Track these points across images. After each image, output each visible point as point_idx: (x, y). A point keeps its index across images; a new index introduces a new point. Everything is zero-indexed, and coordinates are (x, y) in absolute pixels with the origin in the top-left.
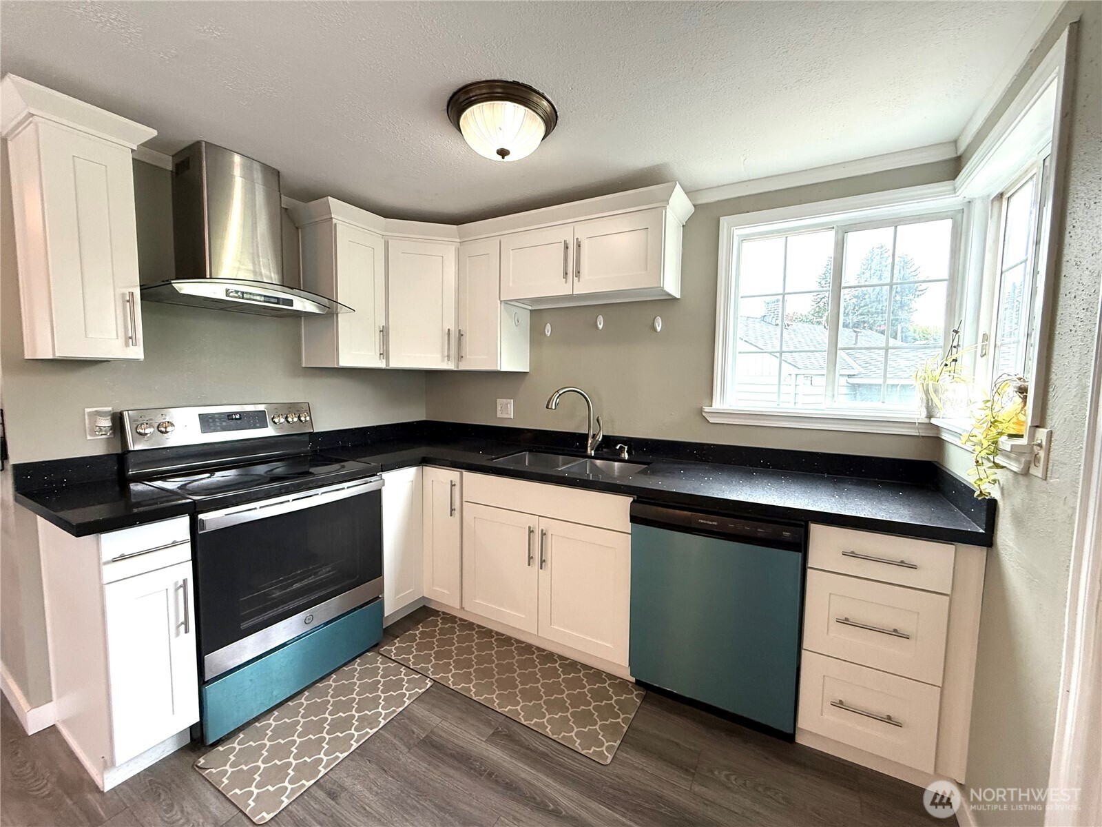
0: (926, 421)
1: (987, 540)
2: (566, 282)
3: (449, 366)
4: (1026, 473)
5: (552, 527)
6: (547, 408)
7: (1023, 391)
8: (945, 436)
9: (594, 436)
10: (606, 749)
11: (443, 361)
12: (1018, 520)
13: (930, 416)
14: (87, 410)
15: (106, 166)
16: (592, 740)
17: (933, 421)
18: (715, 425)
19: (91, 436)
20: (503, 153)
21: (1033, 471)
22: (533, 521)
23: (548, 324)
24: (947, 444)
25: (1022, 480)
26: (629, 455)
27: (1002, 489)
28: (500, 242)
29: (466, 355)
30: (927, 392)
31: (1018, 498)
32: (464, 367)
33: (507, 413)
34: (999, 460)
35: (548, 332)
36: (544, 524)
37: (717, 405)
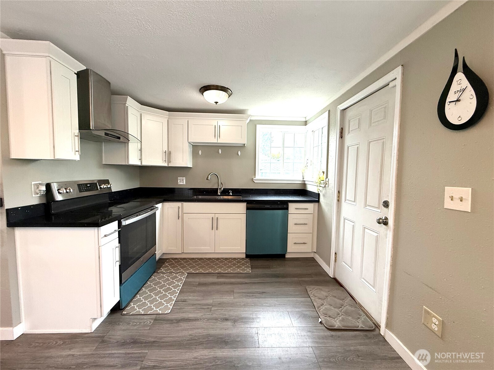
0: (303, 180)
1: (318, 201)
2: (215, 138)
3: (166, 165)
4: (325, 187)
5: (219, 216)
6: (207, 179)
7: (323, 172)
8: (306, 183)
9: (220, 189)
10: (249, 270)
11: (163, 163)
12: (324, 195)
13: (303, 179)
14: (33, 183)
15: (70, 80)
16: (243, 270)
17: (304, 180)
18: (257, 183)
19: (35, 195)
20: (216, 103)
21: (326, 186)
22: (213, 215)
23: (200, 151)
24: (307, 185)
25: (324, 188)
26: (232, 194)
27: (320, 191)
28: (188, 121)
29: (172, 160)
30: (303, 173)
31: (324, 191)
32: (170, 165)
33: (182, 182)
34: (321, 185)
35: (200, 152)
36: (217, 216)
37: (257, 177)
